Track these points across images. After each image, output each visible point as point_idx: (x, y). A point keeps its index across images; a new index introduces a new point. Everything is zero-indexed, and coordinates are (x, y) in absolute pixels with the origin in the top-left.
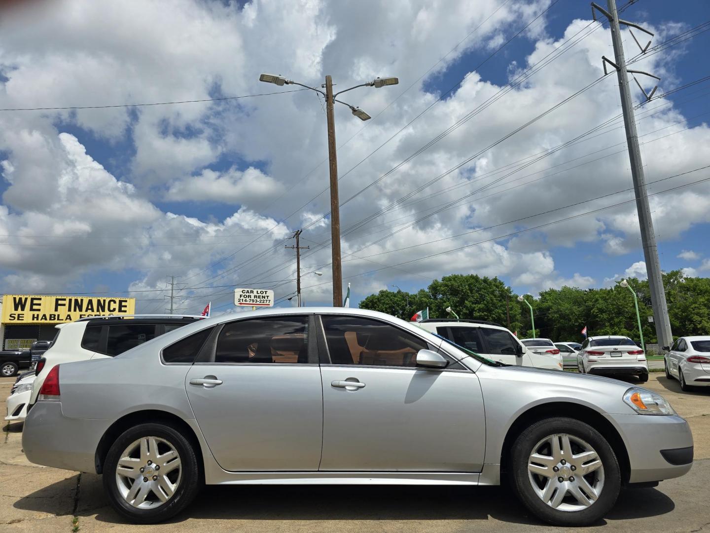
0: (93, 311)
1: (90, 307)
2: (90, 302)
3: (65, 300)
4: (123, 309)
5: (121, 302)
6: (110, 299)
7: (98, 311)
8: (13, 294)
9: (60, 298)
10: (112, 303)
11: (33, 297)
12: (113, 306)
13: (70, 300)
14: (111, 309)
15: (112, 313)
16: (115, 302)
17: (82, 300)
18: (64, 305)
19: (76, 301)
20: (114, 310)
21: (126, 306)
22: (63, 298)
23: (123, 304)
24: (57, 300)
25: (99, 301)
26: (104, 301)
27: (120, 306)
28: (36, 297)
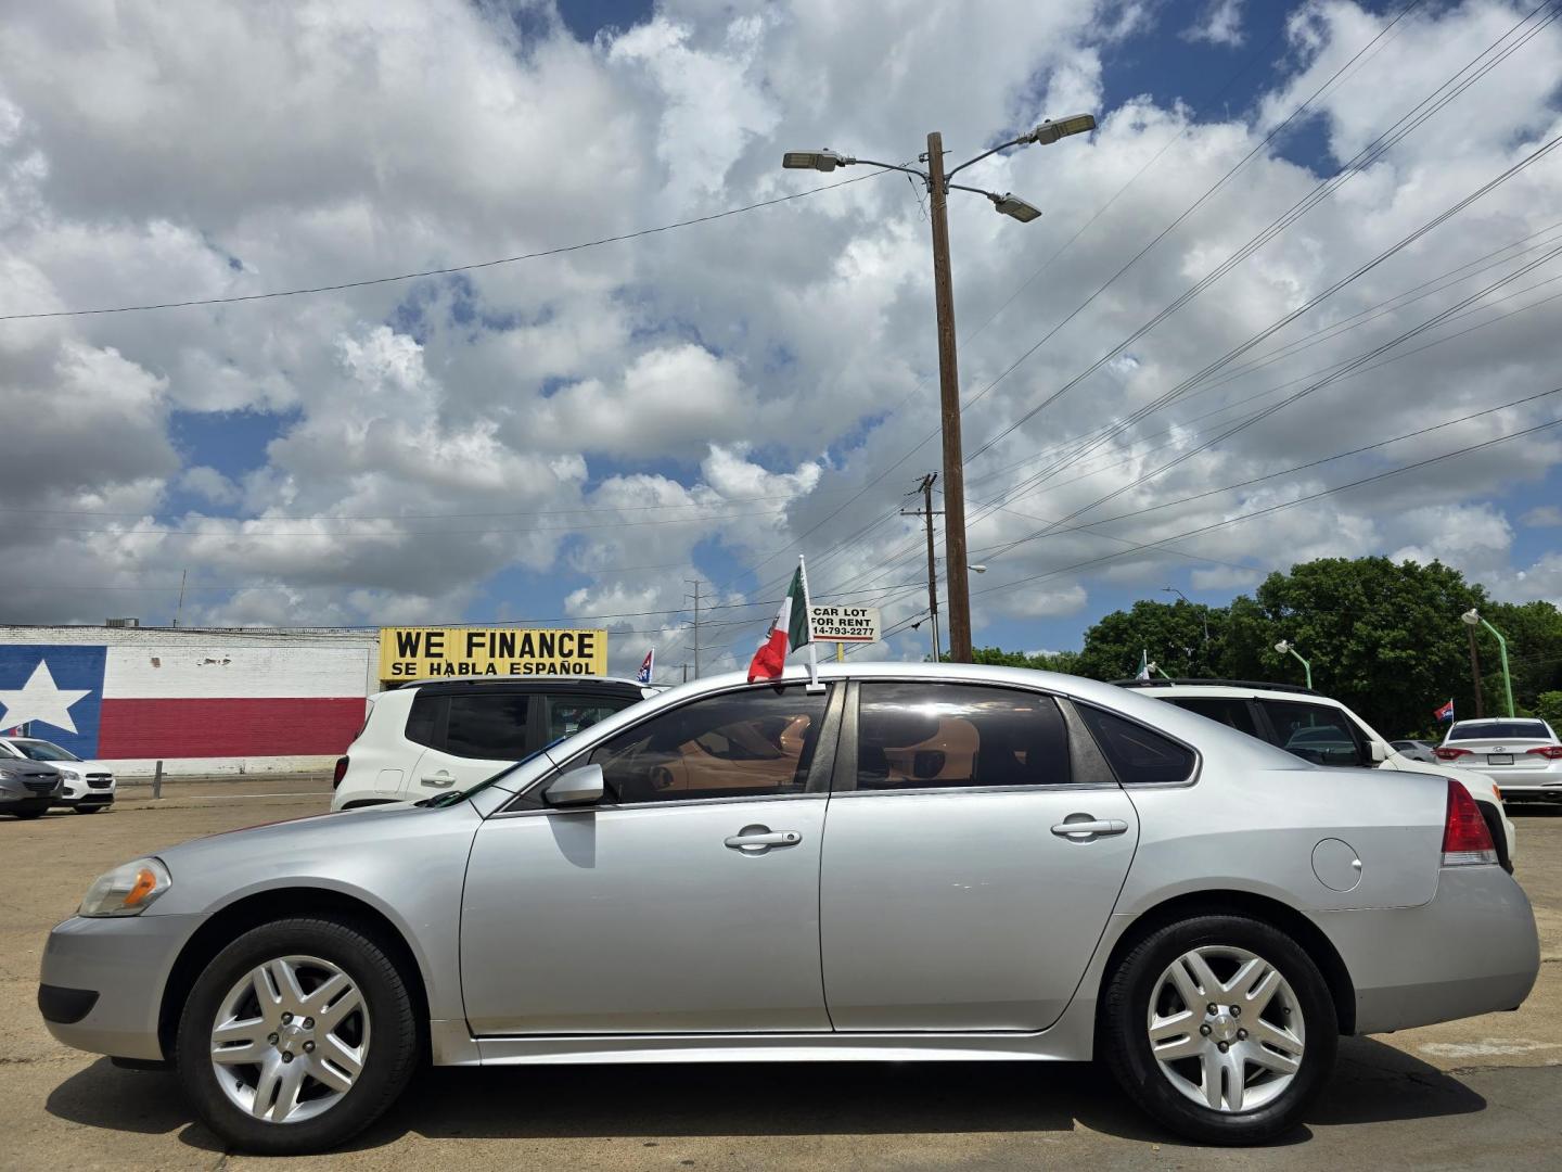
0: (533, 656)
1: (527, 649)
2: (528, 638)
3: (483, 635)
4: (587, 651)
5: (581, 637)
6: (562, 632)
7: (542, 655)
8: (396, 627)
9: (475, 631)
10: (566, 639)
11: (430, 631)
12: (568, 645)
13: (493, 636)
14: (566, 651)
15: (566, 659)
16: (571, 638)
17: (513, 635)
18: (483, 645)
19: (503, 636)
20: (571, 652)
21: (590, 646)
22: (480, 631)
23: (587, 641)
24: (470, 636)
25: (543, 636)
26: (552, 636)
27: (582, 646)
28: (435, 631)
